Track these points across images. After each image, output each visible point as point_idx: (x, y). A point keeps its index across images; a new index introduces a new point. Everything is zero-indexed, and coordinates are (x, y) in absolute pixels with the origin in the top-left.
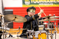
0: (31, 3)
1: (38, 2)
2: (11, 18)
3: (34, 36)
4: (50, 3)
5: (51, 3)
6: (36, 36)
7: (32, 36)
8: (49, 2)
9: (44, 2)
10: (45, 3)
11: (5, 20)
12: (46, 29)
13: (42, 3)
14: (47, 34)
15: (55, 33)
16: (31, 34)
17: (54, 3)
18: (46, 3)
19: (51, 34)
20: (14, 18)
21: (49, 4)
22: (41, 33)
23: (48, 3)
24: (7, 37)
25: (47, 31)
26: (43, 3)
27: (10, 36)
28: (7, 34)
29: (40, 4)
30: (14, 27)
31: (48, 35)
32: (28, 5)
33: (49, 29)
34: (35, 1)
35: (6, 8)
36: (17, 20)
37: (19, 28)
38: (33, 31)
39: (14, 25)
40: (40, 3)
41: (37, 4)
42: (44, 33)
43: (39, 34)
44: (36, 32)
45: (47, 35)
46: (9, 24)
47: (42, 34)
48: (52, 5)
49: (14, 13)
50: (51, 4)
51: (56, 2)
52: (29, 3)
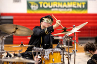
1: (50, 7)
3: (44, 56)
4: (67, 8)
5: (69, 8)
6: (46, 56)
7: (40, 56)
8: (66, 6)
9: (59, 6)
10: (60, 8)
12: (60, 46)
13: (55, 8)
14: (62, 53)
15: (74, 52)
17: (73, 8)
18: (62, 8)
19: (67, 53)
21: (65, 10)
22: (54, 52)
23: (65, 8)
24: (3, 57)
25: (62, 50)
26: (58, 8)
27: (7, 56)
28: (3, 53)
29: (53, 10)
30: (14, 42)
31: (64, 55)
32: (35, 10)
33: (65, 46)
34: (46, 5)
36: (18, 32)
37: (22, 44)
38: (42, 49)
39: (14, 39)
40: (53, 8)
42: (58, 52)
43: (51, 54)
44: (46, 50)
45: (62, 56)
46: (6, 37)
47: (55, 54)
48: (70, 11)
49: (14, 21)
50: (68, 10)
51: (75, 7)
52: (37, 7)
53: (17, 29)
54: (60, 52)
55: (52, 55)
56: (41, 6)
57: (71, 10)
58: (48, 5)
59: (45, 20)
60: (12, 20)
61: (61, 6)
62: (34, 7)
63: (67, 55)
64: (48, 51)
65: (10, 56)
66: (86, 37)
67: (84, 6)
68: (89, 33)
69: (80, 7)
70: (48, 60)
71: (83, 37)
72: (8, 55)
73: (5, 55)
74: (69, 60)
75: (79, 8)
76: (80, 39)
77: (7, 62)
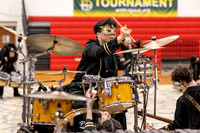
0: (95, 8)
1: (113, 6)
2: (44, 43)
3: (102, 89)
4: (142, 8)
5: (145, 8)
6: (107, 90)
8: (141, 5)
9: (128, 5)
10: (130, 7)
11: (28, 47)
13: (122, 7)
16: (94, 85)
17: (152, 8)
18: (134, 8)
19: (143, 85)
20: (51, 44)
21: (139, 10)
22: (119, 83)
23: (138, 7)
24: (33, 92)
25: (133, 79)
26: (126, 8)
27: (39, 90)
28: (32, 84)
29: (117, 10)
30: (52, 66)
31: (137, 87)
32: (87, 11)
34: (105, 3)
35: (32, 19)
36: (58, 49)
37: (65, 69)
38: (98, 77)
39: (52, 60)
40: (118, 7)
41: (110, 9)
42: (126, 83)
43: (115, 86)
44: (106, 80)
46: (38, 58)
47: (120, 86)
48: (148, 14)
49: (52, 30)
50: (144, 10)
51: (157, 6)
52: (91, 6)
53: (55, 42)
54: (129, 83)
55: (117, 87)
56: (98, 5)
57: (149, 10)
58: (110, 3)
59: (105, 29)
60: (48, 28)
61: (132, 5)
62: (86, 5)
63: (142, 87)
64: (109, 82)
65: (45, 89)
66: (175, 58)
67: (171, 5)
68: (180, 51)
69: (165, 5)
70: (110, 97)
71: (170, 58)
72: (42, 88)
73: (36, 87)
74: (145, 96)
75: (162, 8)
76: (164, 61)
77: (40, 100)
